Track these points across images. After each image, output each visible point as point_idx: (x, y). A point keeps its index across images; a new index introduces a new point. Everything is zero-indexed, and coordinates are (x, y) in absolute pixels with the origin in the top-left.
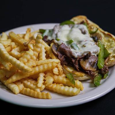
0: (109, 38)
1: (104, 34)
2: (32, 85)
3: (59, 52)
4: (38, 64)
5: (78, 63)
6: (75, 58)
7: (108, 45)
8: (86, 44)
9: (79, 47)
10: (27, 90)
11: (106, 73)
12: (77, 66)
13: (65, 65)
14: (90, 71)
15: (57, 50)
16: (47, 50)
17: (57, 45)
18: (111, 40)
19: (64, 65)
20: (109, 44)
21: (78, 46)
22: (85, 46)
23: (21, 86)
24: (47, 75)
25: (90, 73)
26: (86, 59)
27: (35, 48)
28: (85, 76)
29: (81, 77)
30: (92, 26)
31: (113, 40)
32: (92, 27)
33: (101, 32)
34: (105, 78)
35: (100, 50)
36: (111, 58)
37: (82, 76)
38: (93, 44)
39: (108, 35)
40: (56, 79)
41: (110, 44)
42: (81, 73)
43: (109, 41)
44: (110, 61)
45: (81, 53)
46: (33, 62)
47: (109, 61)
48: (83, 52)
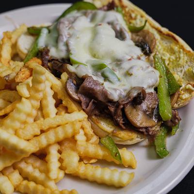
0: (171, 43)
1: (160, 32)
2: (37, 174)
3: (81, 94)
4: (43, 127)
5: (121, 114)
6: (115, 102)
7: (171, 60)
8: (131, 68)
9: (119, 77)
10: (30, 187)
11: (175, 125)
12: (120, 120)
13: (95, 115)
14: (146, 128)
15: (77, 91)
16: (56, 91)
17: (75, 76)
18: (176, 48)
19: (93, 117)
20: (173, 57)
21: (117, 73)
22: (131, 75)
23: (16, 176)
24: (63, 148)
25: (146, 132)
26: (136, 105)
27: (32, 92)
28: (137, 137)
29: (130, 140)
30: (133, 11)
31: (181, 50)
32: (133, 15)
33: (153, 27)
34: (174, 134)
35: (161, 77)
36: (182, 92)
37: (132, 139)
38: (144, 67)
39: (168, 35)
40: (82, 153)
41: (176, 58)
42: (130, 134)
43: (172, 52)
44: (182, 99)
45: (125, 90)
46: (33, 127)
47: (179, 99)
48: (128, 87)
